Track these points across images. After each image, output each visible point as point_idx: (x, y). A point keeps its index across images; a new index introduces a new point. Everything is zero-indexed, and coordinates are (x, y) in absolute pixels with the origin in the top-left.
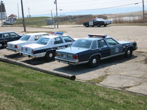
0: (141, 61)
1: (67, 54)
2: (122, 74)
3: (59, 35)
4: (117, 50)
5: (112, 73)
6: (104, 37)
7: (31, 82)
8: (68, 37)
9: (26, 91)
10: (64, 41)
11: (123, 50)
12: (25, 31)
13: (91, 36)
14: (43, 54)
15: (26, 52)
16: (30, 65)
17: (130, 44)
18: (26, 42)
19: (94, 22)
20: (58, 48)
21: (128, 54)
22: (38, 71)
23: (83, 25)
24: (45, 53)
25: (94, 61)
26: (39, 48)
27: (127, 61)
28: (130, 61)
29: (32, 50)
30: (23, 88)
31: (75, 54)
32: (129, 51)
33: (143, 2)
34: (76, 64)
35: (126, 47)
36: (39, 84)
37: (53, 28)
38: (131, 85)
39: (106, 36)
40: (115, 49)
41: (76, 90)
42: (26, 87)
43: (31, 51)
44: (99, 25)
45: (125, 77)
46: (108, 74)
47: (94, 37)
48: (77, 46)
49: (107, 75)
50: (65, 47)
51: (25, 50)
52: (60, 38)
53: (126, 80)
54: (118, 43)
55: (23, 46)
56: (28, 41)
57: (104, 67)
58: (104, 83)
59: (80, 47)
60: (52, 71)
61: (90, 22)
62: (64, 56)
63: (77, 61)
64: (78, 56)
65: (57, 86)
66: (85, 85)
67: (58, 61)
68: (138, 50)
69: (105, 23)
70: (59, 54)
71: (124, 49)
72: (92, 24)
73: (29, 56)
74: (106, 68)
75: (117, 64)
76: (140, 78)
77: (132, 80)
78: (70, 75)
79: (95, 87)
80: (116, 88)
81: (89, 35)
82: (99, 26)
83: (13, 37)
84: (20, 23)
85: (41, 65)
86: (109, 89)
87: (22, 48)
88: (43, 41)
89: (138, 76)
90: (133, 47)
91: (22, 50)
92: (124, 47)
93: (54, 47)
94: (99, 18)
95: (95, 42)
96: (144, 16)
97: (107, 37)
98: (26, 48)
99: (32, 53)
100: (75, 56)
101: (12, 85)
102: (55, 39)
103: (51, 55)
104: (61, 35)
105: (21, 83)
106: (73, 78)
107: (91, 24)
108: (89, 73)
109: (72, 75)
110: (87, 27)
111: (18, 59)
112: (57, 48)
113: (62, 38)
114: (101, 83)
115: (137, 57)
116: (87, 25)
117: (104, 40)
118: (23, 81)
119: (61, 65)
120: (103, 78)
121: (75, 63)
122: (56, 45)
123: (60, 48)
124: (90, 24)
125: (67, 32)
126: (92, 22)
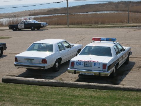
15: (85, 68)
19: (25, 25)
23: (8, 28)
29: (104, 65)
43: (101, 66)
44: (33, 28)
61: (19, 25)
72: (23, 27)
82: (34, 30)
104: (114, 43)
107: (21, 27)
110: (14, 30)
116: (14, 29)
124: (19, 27)
125: (11, 38)
126: (23, 24)
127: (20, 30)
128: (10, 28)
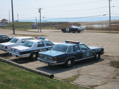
0: (107, 64)
1: (48, 56)
2: (91, 74)
3: (42, 40)
4: (88, 54)
5: (84, 73)
6: (78, 43)
7: (17, 79)
8: (49, 41)
9: (13, 88)
10: (45, 45)
11: (92, 54)
12: (14, 33)
13: (67, 42)
14: (28, 55)
15: (14, 52)
16: (17, 64)
17: (98, 50)
18: (14, 44)
19: (70, 29)
20: (41, 50)
21: (97, 57)
22: (24, 69)
23: (61, 30)
24: (30, 54)
25: (69, 62)
26: (25, 50)
27: (96, 63)
28: (98, 63)
29: (20, 51)
30: (11, 85)
31: (54, 57)
32: (97, 55)
33: (110, 14)
34: (55, 65)
35: (95, 51)
36: (24, 82)
37: (37, 32)
38: (98, 84)
39: (80, 42)
40: (86, 53)
41: (54, 88)
42: (14, 84)
43: (18, 52)
45: (94, 77)
46: (80, 73)
47: (70, 43)
48: (56, 50)
49: (79, 75)
50: (46, 50)
51: (13, 51)
52: (42, 42)
53: (94, 80)
54: (89, 49)
55: (12, 48)
56: (16, 43)
57: (77, 68)
58: (76, 82)
59: (58, 51)
60: (35, 70)
61: (67, 29)
62: (45, 58)
63: (56, 62)
64: (57, 59)
65: (38, 84)
66: (61, 83)
67: (40, 61)
68: (105, 54)
69: (79, 30)
70: (41, 56)
71: (94, 54)
72: (69, 30)
73: (17, 56)
74: (79, 68)
75: (87, 66)
76: (105, 78)
77: (99, 79)
78: (50, 74)
79: (69, 85)
80: (86, 86)
81: (66, 41)
82: (74, 32)
83: (4, 39)
84: (10, 27)
85: (26, 64)
86: (81, 87)
87: (11, 49)
88: (28, 44)
89: (104, 77)
90: (101, 52)
91: (11, 50)
92: (94, 52)
93: (38, 49)
94: (74, 25)
95: (70, 47)
96: (110, 24)
97: (80, 44)
98: (14, 49)
99: (19, 54)
100: (54, 58)
101: (2, 82)
102: (39, 42)
103: (34, 56)
104: (43, 40)
105: (9, 80)
106: (52, 77)
107: (68, 30)
108: (65, 72)
109: (51, 74)
110: (64, 32)
111: (8, 57)
112: (39, 51)
113: (44, 42)
114: (74, 81)
115: (104, 60)
116: (64, 31)
117: (78, 46)
118: (11, 78)
119: (42, 65)
120: (76, 77)
121: (53, 64)
122: (39, 48)
123: (42, 50)
124: (67, 30)
125: (48, 36)
126: (69, 29)
127: (69, 32)
128: (62, 31)
